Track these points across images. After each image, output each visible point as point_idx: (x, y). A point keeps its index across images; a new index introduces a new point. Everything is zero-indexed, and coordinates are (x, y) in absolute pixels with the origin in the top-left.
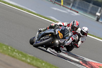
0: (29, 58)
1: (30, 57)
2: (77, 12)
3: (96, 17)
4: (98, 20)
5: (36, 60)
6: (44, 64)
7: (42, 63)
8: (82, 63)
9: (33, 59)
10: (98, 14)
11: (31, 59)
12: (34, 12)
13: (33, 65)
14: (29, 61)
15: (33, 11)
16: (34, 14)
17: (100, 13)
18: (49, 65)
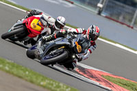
0: (7, 65)
1: (8, 63)
2: (72, 3)
3: (98, 9)
4: (99, 13)
5: (17, 67)
6: (27, 73)
7: (25, 72)
8: (78, 71)
9: (13, 66)
10: (100, 5)
11: (10, 66)
12: (14, 3)
13: (13, 73)
14: (7, 68)
15: (12, 2)
16: (14, 5)
17: (102, 4)
18: (35, 74)
